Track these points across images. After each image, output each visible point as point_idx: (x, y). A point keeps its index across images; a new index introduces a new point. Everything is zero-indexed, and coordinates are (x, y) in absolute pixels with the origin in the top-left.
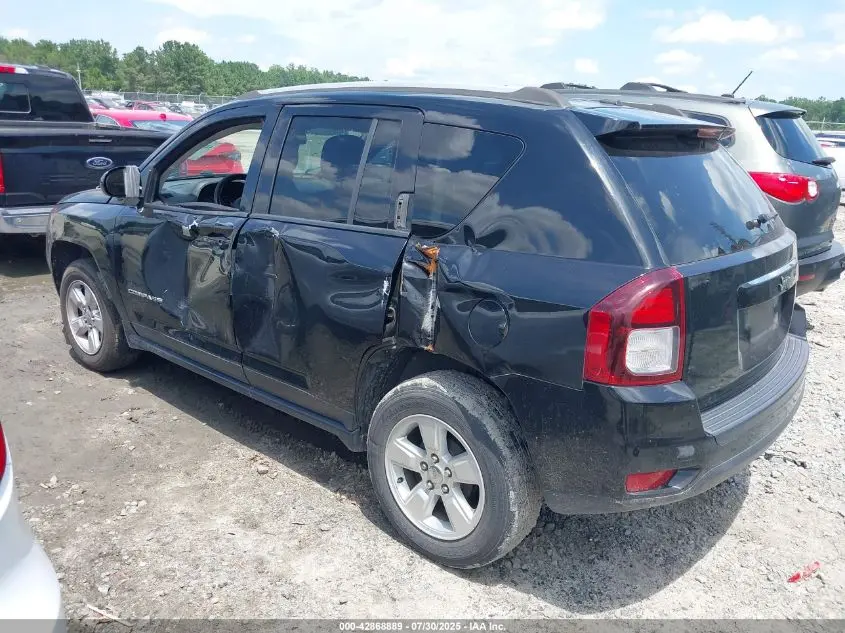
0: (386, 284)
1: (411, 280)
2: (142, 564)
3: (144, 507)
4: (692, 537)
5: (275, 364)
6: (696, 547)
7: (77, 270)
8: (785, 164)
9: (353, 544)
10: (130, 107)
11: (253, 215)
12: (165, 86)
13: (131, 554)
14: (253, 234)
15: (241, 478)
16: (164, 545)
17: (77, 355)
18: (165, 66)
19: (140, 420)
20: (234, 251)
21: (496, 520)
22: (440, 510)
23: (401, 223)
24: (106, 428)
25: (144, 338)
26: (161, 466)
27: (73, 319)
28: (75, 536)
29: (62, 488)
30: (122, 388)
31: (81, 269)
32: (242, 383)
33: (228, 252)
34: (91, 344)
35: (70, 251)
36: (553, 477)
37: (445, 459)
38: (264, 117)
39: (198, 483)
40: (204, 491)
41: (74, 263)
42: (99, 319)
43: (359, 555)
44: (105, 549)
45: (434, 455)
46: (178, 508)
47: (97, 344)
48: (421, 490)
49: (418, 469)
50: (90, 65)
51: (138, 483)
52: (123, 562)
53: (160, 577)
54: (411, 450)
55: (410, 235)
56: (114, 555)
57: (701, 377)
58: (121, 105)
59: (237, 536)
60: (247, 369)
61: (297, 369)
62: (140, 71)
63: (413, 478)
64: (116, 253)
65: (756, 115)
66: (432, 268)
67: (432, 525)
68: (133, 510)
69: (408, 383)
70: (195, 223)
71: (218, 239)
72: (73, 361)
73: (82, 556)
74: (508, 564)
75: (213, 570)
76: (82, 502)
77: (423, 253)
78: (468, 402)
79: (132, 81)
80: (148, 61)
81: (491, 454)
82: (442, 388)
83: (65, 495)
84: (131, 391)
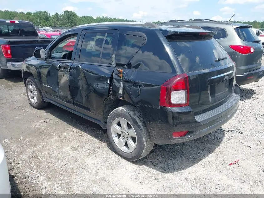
0: (109, 80)
1: (116, 79)
2: (43, 159)
3: (46, 145)
4: (202, 153)
5: (81, 104)
6: (203, 156)
7: (30, 79)
8: (243, 43)
9: (103, 154)
10: (54, 31)
11: (75, 62)
12: (65, 24)
13: (41, 157)
14: (75, 67)
15: (74, 137)
16: (50, 154)
17: (31, 104)
18: (64, 18)
19: (47, 122)
20: (70, 73)
21: (140, 147)
22: (126, 145)
23: (113, 63)
24: (37, 124)
25: (48, 99)
26: (52, 134)
27: (29, 93)
28: (26, 152)
29: (23, 140)
30: (43, 113)
31: (31, 79)
32: (74, 110)
33: (68, 73)
34: (34, 101)
35: (28, 74)
36: (154, 134)
37: (127, 130)
38: (77, 34)
39: (62, 138)
40: (63, 141)
41: (29, 78)
42: (36, 93)
43: (104, 157)
44: (34, 156)
45: (124, 129)
46: (55, 145)
47: (36, 101)
48: (121, 139)
49: (120, 133)
50: (42, 19)
51: (45, 138)
52: (38, 159)
53: (48, 163)
54: (118, 128)
55: (116, 66)
56: (36, 157)
57: (204, 104)
58: (51, 31)
59: (71, 152)
60: (75, 106)
61: (87, 106)
62: (57, 20)
63: (119, 136)
64: (39, 74)
65: (234, 27)
66: (121, 76)
67: (124, 149)
68: (43, 146)
69: (117, 109)
70: (60, 65)
71: (66, 69)
72: (30, 106)
73: (28, 157)
74: (146, 160)
75: (63, 161)
76: (29, 143)
77: (118, 71)
78: (132, 114)
79: (55, 23)
80: (59, 17)
81: (138, 128)
82: (125, 110)
83: (24, 142)
84: (45, 114)
